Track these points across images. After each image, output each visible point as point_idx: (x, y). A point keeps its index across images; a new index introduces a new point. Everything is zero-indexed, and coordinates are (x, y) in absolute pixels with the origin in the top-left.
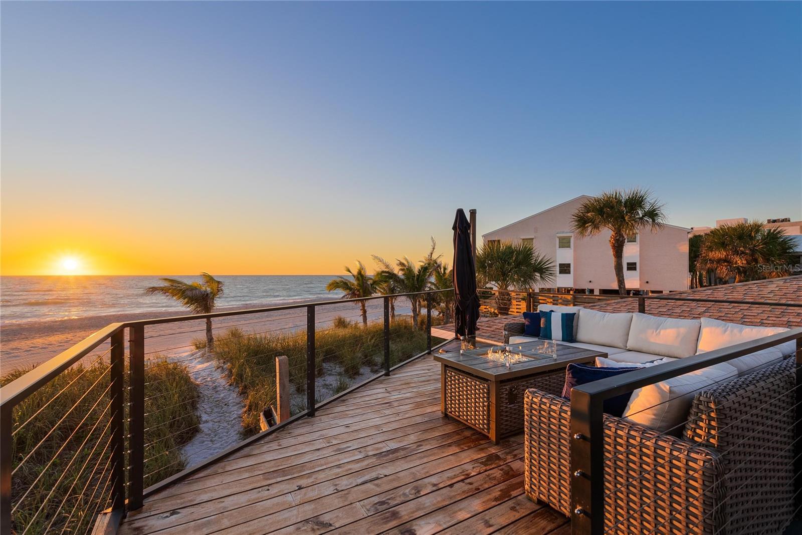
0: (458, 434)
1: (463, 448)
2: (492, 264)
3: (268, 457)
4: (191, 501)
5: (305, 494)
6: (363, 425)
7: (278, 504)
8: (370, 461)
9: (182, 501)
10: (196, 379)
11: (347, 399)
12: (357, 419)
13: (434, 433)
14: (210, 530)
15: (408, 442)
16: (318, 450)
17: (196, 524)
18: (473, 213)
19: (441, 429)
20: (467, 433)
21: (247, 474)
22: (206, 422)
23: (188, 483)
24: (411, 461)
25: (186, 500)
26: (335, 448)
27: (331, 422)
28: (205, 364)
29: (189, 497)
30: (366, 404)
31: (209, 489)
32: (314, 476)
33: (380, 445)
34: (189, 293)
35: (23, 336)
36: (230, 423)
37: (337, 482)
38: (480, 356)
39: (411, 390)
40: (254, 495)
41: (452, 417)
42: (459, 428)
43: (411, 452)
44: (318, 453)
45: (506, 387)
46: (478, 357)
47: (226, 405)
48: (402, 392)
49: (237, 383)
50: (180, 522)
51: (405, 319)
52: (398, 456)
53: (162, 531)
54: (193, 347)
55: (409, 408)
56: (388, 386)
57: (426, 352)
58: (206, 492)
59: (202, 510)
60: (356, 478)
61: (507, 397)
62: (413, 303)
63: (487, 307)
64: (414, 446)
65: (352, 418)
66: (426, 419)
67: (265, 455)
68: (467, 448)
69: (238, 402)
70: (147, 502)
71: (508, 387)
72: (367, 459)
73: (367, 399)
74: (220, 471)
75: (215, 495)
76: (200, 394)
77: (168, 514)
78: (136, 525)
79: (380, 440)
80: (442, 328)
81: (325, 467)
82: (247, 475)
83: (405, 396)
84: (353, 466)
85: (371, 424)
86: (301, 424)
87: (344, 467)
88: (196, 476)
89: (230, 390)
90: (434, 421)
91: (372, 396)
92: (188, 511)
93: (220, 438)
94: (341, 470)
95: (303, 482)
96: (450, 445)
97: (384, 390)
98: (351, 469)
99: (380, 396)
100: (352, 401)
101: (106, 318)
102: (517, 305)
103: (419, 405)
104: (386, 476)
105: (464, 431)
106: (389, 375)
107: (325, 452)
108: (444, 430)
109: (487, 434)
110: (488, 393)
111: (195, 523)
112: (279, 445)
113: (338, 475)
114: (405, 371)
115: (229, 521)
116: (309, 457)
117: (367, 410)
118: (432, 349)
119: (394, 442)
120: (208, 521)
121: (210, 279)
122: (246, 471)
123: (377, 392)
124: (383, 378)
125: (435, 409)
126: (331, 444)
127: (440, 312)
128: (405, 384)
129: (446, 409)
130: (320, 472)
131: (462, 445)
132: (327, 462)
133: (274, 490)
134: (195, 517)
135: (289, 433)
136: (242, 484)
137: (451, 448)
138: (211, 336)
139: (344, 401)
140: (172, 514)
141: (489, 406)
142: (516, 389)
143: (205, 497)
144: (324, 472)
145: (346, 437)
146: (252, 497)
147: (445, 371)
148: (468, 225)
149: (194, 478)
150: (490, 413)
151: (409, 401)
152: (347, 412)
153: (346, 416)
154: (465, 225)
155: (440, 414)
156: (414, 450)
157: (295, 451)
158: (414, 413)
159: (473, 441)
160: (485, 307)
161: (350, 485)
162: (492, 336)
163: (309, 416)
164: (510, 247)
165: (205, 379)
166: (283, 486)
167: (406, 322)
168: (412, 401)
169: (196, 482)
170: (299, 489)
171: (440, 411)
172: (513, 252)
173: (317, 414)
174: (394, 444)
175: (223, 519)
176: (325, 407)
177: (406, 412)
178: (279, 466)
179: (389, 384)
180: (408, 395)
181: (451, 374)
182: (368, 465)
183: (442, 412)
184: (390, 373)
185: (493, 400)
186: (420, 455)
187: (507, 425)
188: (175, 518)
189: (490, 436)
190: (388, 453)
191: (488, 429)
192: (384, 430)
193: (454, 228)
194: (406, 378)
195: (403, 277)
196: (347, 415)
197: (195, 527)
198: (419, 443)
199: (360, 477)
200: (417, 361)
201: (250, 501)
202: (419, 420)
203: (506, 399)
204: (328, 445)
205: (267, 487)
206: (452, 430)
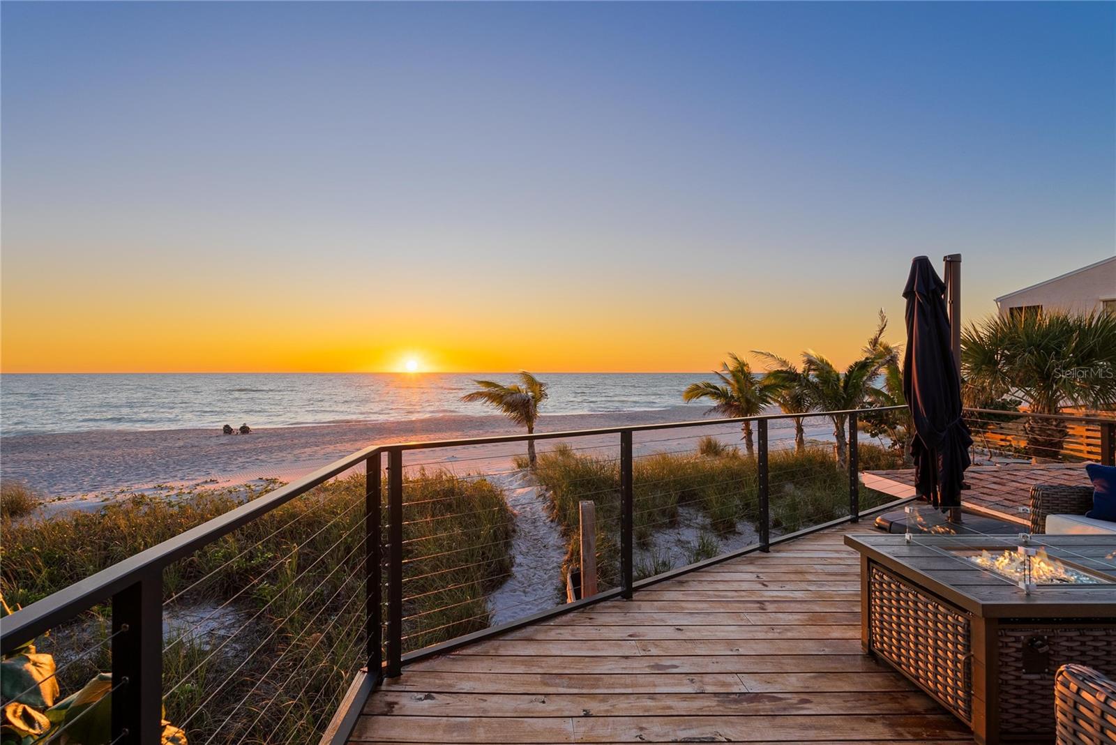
0: (894, 700)
1: (900, 734)
2: (1014, 356)
3: (554, 649)
4: (450, 686)
5: (592, 729)
6: (705, 633)
7: (551, 730)
8: (706, 704)
9: (441, 682)
10: (514, 506)
11: (687, 581)
12: (697, 620)
13: (839, 683)
14: (461, 738)
15: (783, 687)
16: (627, 657)
17: (449, 722)
18: (953, 263)
19: (856, 678)
20: (916, 703)
21: (523, 667)
22: (520, 565)
23: (453, 659)
24: (781, 727)
25: (445, 682)
26: (653, 662)
27: (655, 615)
28: (526, 489)
29: (450, 680)
30: (719, 596)
31: (474, 675)
32: (612, 701)
33: (729, 679)
34: (509, 399)
35: (367, 437)
36: (548, 572)
37: (644, 723)
38: (954, 553)
39: (804, 586)
40: (523, 704)
41: (882, 659)
42: (899, 687)
43: (785, 709)
44: (625, 663)
45: (1017, 634)
46: (945, 553)
47: (545, 547)
48: (788, 587)
49: (559, 520)
50: (433, 712)
51: (823, 450)
52: (758, 710)
53: (410, 717)
54: (515, 465)
55: (796, 620)
56: (763, 570)
57: (849, 517)
58: (469, 679)
59: (460, 703)
60: (676, 728)
61: (1020, 655)
62: (836, 424)
63: (1009, 438)
64: (794, 699)
65: (688, 616)
66: (827, 651)
67: (551, 645)
68: (910, 737)
69: (560, 545)
70: (406, 671)
71: (1022, 635)
72: (702, 698)
73: (721, 587)
74: (492, 652)
75: (479, 688)
76: (516, 528)
77: (422, 696)
78: (390, 698)
79: (730, 668)
80: (887, 476)
81: (630, 691)
82: (521, 669)
83: (792, 595)
84: (676, 703)
85: (721, 635)
86: (610, 607)
87: (660, 700)
88: (464, 651)
89: (551, 527)
90: (843, 658)
91: (730, 583)
92: (444, 699)
93: (534, 590)
94: (654, 704)
95: (595, 707)
96: (871, 718)
97: (753, 577)
98: (670, 708)
99: (745, 586)
100: (695, 586)
101: (436, 422)
102: (1088, 437)
103: (816, 619)
104: (729, 741)
105: (908, 697)
106: (768, 552)
107: (635, 665)
108: (863, 683)
109: (965, 721)
110: (968, 637)
111: (447, 721)
112: (573, 635)
113: (648, 711)
114: (799, 547)
115: (485, 733)
116: (610, 667)
117: (719, 608)
118: (860, 514)
119: (755, 681)
120: (462, 723)
121: (530, 380)
122: (523, 663)
123: (741, 579)
124: (757, 554)
125: (850, 633)
126: (648, 653)
127: (895, 441)
128: (796, 573)
129: (871, 642)
130: (622, 698)
131: (901, 726)
132: (634, 682)
133: (552, 706)
134: (449, 711)
135: (590, 619)
136: (513, 682)
137: (872, 725)
138: (533, 453)
139: (681, 583)
140: (426, 698)
141: (968, 664)
142: (1045, 643)
143: (466, 686)
144: (628, 699)
145: (673, 648)
146: (521, 706)
147: (869, 569)
148: (943, 288)
149: (461, 653)
150: (973, 679)
151: (799, 606)
152: (683, 604)
153: (681, 611)
154: (933, 286)
155: (858, 647)
156: (792, 706)
157: (593, 650)
158: (804, 633)
159: (928, 725)
160: (1003, 437)
161: (664, 736)
162: (1007, 503)
163: (623, 597)
164: (1065, 322)
165: (524, 508)
166: (565, 703)
167: (824, 456)
168: (805, 607)
169: (462, 660)
170: (586, 716)
171: (860, 641)
172: (1071, 330)
173: (635, 596)
174: (755, 683)
175: (479, 727)
176: (649, 588)
177: (789, 627)
178: (565, 668)
179: (763, 568)
180: (799, 595)
181: (882, 577)
182: (701, 709)
183: (863, 644)
184: (771, 548)
185: (980, 653)
186: (804, 721)
187: (1018, 716)
188: (429, 704)
189: (972, 725)
190: (742, 697)
191: (969, 711)
192: (742, 651)
193: (908, 293)
194: (799, 562)
195: (815, 380)
196: (683, 608)
197: (446, 726)
198: (806, 696)
199: (682, 727)
200: (826, 532)
201: (516, 711)
202: (812, 648)
203: (1017, 660)
204: (643, 653)
205: (542, 697)
206: (880, 687)
